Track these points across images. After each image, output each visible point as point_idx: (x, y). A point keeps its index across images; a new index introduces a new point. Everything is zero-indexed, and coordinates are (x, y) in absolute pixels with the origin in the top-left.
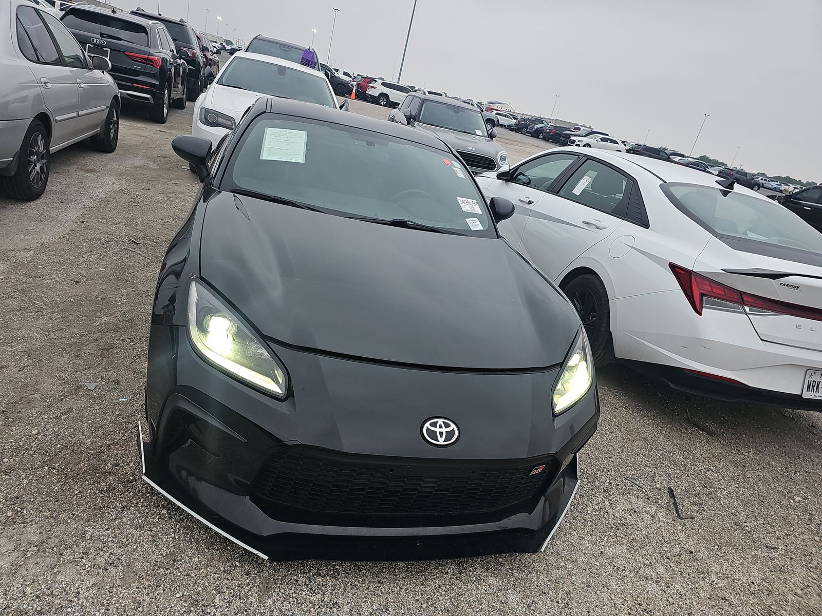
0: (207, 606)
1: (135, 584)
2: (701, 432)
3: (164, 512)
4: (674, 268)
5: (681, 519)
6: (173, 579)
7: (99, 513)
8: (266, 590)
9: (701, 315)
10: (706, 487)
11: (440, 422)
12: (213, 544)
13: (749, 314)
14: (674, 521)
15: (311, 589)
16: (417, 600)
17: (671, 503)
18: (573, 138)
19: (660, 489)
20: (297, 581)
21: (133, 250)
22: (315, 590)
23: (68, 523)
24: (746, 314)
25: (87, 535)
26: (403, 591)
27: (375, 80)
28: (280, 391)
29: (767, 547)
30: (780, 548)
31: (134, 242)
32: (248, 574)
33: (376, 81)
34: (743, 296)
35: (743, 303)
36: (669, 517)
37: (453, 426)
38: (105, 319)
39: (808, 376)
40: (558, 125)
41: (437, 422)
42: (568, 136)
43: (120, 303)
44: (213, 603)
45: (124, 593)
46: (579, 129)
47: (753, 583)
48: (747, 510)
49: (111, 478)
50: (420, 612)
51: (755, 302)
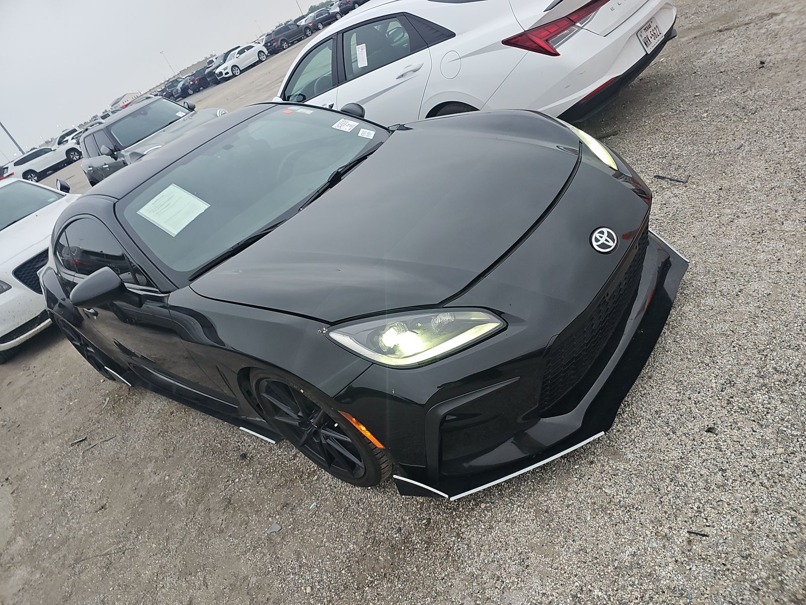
0: (611, 501)
1: (557, 548)
2: (610, 138)
3: (483, 506)
4: (508, 42)
5: (687, 182)
6: (567, 518)
7: (452, 557)
8: (616, 454)
9: (560, 55)
10: (666, 156)
11: (596, 234)
12: (542, 479)
13: (583, 26)
14: (686, 187)
15: (632, 424)
16: (682, 360)
17: (669, 181)
18: (217, 71)
19: (652, 182)
20: (619, 431)
21: (91, 446)
22: (635, 422)
23: (451, 585)
24: (582, 28)
25: (476, 573)
26: (666, 365)
27: (4, 169)
28: (496, 325)
29: (738, 149)
30: (743, 143)
31: (80, 441)
32: (592, 462)
33: (7, 168)
34: (571, 18)
35: (574, 23)
36: (680, 188)
37: (605, 230)
38: (180, 496)
39: (640, 37)
40: (194, 72)
41: (596, 237)
42: (212, 73)
43: (167, 477)
44: (610, 495)
45: (563, 559)
46: (212, 61)
47: (766, 169)
48: (700, 145)
49: (414, 538)
50: (694, 361)
51: (579, 16)
